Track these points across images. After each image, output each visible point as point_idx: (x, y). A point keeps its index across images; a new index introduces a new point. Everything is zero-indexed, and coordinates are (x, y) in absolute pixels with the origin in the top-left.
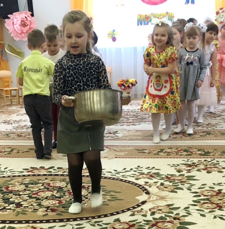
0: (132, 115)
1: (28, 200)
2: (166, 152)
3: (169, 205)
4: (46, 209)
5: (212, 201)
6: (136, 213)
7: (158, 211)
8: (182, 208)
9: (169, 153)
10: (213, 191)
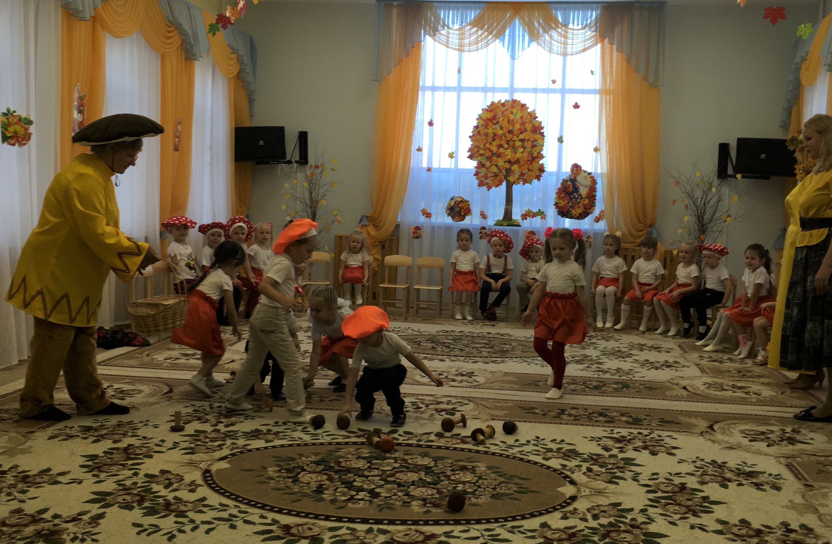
0: (482, 343)
1: (385, 486)
2: (570, 415)
3: (615, 505)
4: (423, 503)
5: (678, 501)
6: (568, 515)
7: (602, 514)
8: (636, 511)
9: (576, 416)
10: (674, 485)
